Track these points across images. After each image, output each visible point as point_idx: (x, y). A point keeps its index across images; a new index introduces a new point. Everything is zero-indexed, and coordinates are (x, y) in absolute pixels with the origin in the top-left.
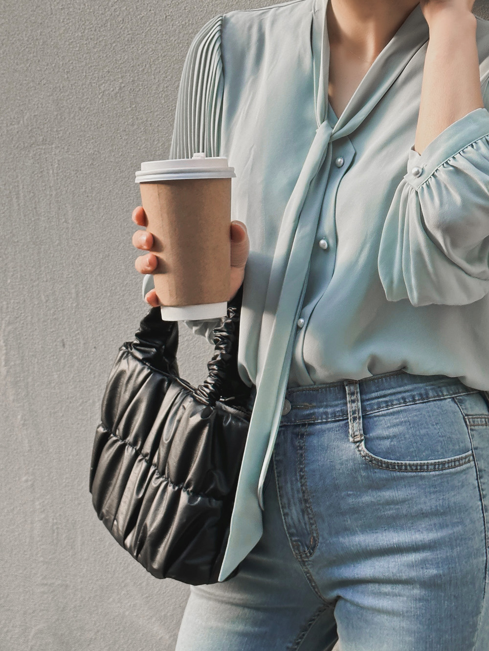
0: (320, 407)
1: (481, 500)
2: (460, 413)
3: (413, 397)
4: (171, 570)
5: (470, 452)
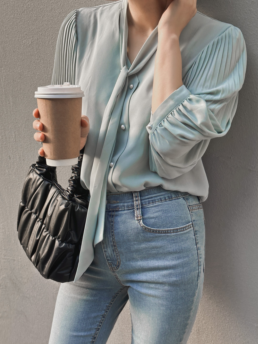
0: (121, 203)
1: (196, 245)
2: (186, 205)
3: (165, 198)
5: (191, 223)
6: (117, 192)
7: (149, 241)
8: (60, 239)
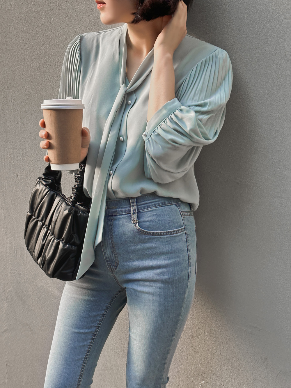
0: (120, 208)
1: (187, 247)
2: (179, 211)
3: (159, 204)
4: (55, 275)
5: (183, 227)
6: (115, 199)
7: (144, 243)
8: (64, 241)
